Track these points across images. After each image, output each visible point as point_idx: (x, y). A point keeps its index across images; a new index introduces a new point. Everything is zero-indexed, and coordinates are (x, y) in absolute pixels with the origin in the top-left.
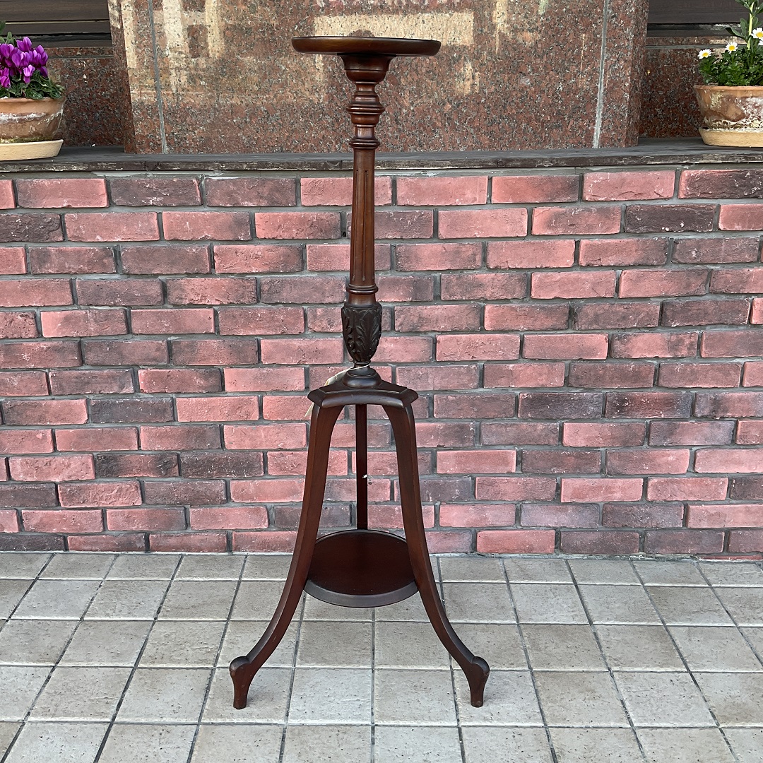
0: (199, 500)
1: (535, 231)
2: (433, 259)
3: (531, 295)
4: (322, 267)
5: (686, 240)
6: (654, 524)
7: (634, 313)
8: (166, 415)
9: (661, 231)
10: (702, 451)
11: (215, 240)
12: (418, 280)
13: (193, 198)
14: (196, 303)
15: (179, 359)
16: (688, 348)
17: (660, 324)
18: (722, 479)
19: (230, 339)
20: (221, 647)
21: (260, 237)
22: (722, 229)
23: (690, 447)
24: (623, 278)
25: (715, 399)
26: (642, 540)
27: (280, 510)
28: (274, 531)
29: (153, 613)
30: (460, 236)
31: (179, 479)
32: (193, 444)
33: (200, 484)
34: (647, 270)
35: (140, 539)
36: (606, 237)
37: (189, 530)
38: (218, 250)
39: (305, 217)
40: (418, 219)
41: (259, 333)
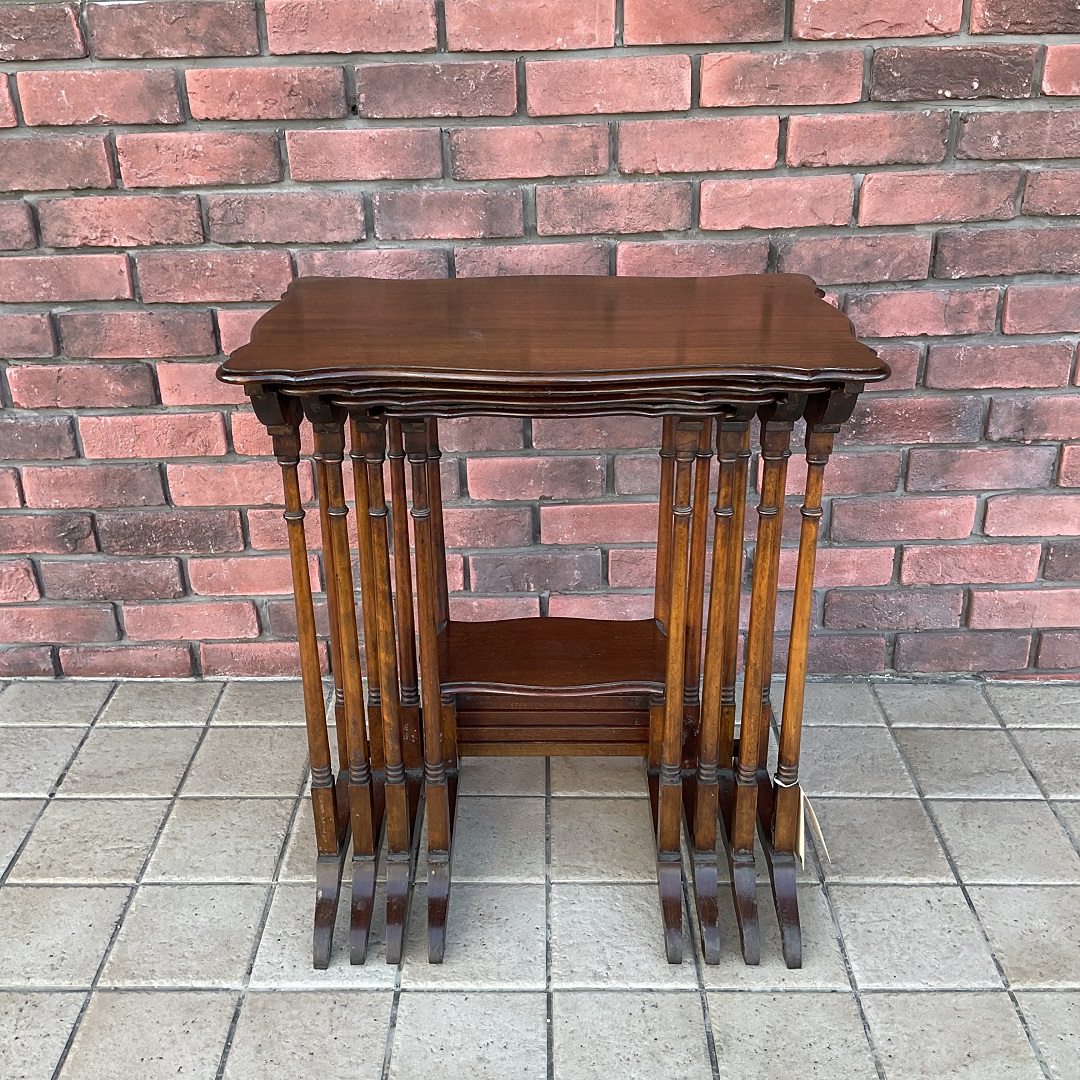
0: (135, 591)
1: (707, 100)
2: (519, 158)
3: (699, 223)
4: (316, 173)
5: (981, 114)
6: (911, 624)
7: (885, 254)
8: (64, 448)
9: (936, 98)
10: (999, 499)
11: (117, 125)
12: (494, 198)
13: (68, 44)
14: (94, 243)
15: (74, 347)
16: (981, 318)
17: (931, 274)
18: (1032, 547)
19: (161, 310)
20: (154, 846)
21: (197, 117)
22: (1048, 92)
23: (978, 492)
24: (866, 188)
25: (1024, 409)
26: (891, 649)
27: (277, 607)
28: (270, 642)
29: (48, 786)
30: (566, 111)
31: (99, 557)
32: (115, 498)
33: (134, 565)
34: (910, 173)
35: (43, 656)
36: (838, 108)
37: (125, 642)
38: (124, 142)
39: (276, 76)
40: (487, 78)
41: (213, 299)
